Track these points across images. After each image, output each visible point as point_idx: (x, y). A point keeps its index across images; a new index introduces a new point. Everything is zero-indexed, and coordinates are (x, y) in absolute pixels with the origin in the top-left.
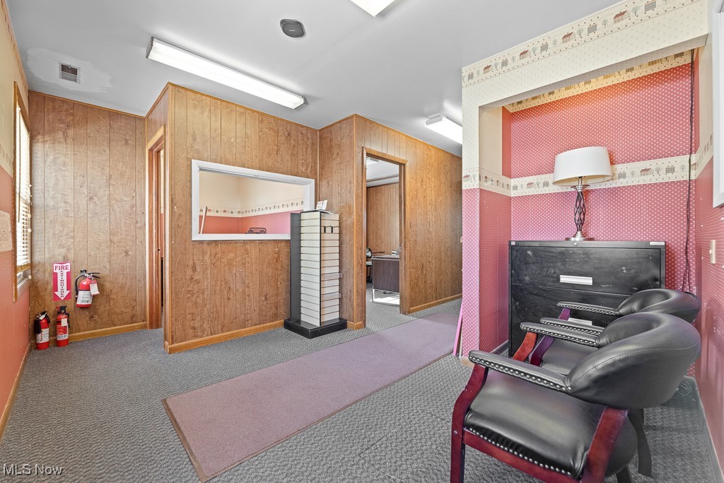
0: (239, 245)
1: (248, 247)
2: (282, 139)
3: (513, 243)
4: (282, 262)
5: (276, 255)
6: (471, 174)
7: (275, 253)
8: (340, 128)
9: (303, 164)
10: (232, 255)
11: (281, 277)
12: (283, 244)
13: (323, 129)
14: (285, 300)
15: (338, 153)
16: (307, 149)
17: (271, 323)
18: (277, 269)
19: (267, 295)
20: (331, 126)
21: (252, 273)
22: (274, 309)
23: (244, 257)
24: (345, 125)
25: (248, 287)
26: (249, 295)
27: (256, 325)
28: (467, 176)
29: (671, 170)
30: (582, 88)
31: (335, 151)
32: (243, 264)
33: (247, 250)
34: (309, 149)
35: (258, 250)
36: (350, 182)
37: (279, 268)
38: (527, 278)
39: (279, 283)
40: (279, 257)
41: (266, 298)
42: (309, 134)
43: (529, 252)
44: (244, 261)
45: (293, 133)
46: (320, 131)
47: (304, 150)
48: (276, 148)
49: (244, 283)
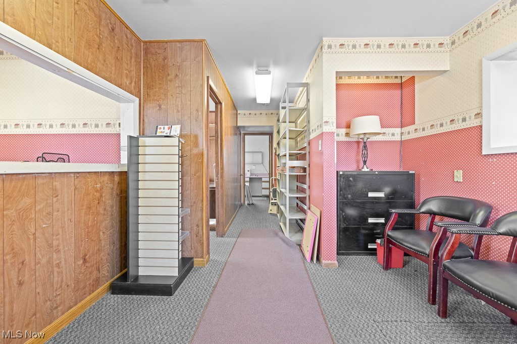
0: (40, 181)
1: (57, 184)
2: (106, 32)
3: (341, 173)
4: (105, 202)
5: (97, 195)
6: (330, 121)
7: (97, 191)
8: (181, 49)
9: (127, 76)
10: (27, 201)
11: (103, 224)
12: (106, 178)
13: (150, 42)
14: (108, 254)
15: (177, 76)
16: (131, 58)
17: (92, 295)
18: (98, 214)
19: (85, 255)
20: (167, 42)
21: (63, 227)
22: (95, 272)
23: (50, 201)
24: (188, 47)
25: (58, 251)
26: (58, 265)
27: (70, 308)
28: (327, 122)
29: (393, 135)
30: (355, 80)
31: (172, 72)
32: (49, 214)
33: (54, 190)
34: (133, 60)
35: (73, 188)
36: (197, 110)
37: (102, 212)
38: (349, 196)
39: (101, 233)
40: (101, 196)
41: (85, 261)
42: (133, 41)
43: (351, 179)
44: (50, 209)
45: (117, 30)
46: (145, 42)
47: (129, 58)
48: (97, 40)
49: (50, 246)
